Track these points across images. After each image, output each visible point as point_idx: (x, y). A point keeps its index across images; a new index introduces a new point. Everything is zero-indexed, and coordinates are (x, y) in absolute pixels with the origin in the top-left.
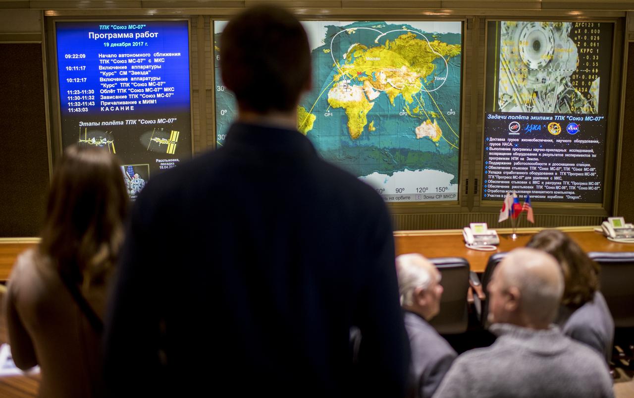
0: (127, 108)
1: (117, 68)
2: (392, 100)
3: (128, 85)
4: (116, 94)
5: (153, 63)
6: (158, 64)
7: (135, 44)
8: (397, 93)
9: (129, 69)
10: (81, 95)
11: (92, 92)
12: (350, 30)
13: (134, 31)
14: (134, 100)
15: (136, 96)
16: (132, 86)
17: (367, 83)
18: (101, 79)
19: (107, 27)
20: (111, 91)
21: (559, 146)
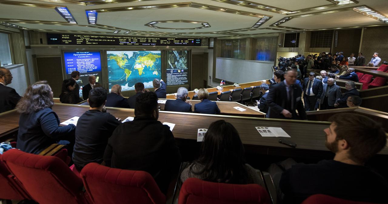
0: (85, 72)
1: (82, 62)
2: (148, 67)
3: (85, 66)
4: (82, 69)
5: (91, 61)
6: (93, 61)
7: (87, 57)
8: (149, 66)
9: (85, 62)
10: (72, 69)
11: (75, 68)
12: (138, 53)
13: (86, 54)
14: (87, 70)
15: (87, 69)
16: (86, 67)
17: (142, 64)
18: (78, 65)
19: (79, 53)
20: (80, 68)
21: (180, 74)
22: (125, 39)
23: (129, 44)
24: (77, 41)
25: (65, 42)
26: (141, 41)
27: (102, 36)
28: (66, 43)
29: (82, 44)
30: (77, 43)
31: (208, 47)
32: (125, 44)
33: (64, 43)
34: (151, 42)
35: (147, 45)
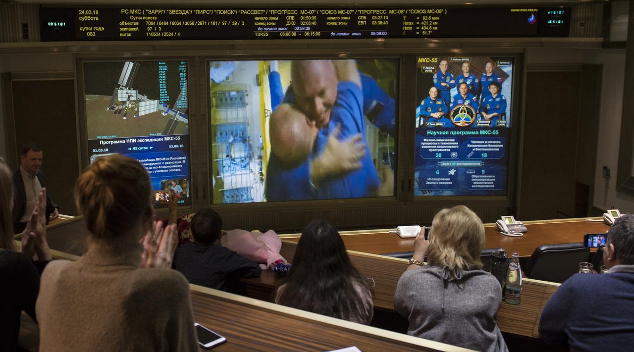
22: (276, 15)
23: (288, 34)
24: (121, 29)
25: (86, 31)
26: (332, 21)
27: (201, 9)
28: (90, 34)
29: (135, 37)
30: (121, 35)
31: (601, 39)
32: (274, 36)
33: (84, 37)
34: (369, 26)
35: (351, 37)
